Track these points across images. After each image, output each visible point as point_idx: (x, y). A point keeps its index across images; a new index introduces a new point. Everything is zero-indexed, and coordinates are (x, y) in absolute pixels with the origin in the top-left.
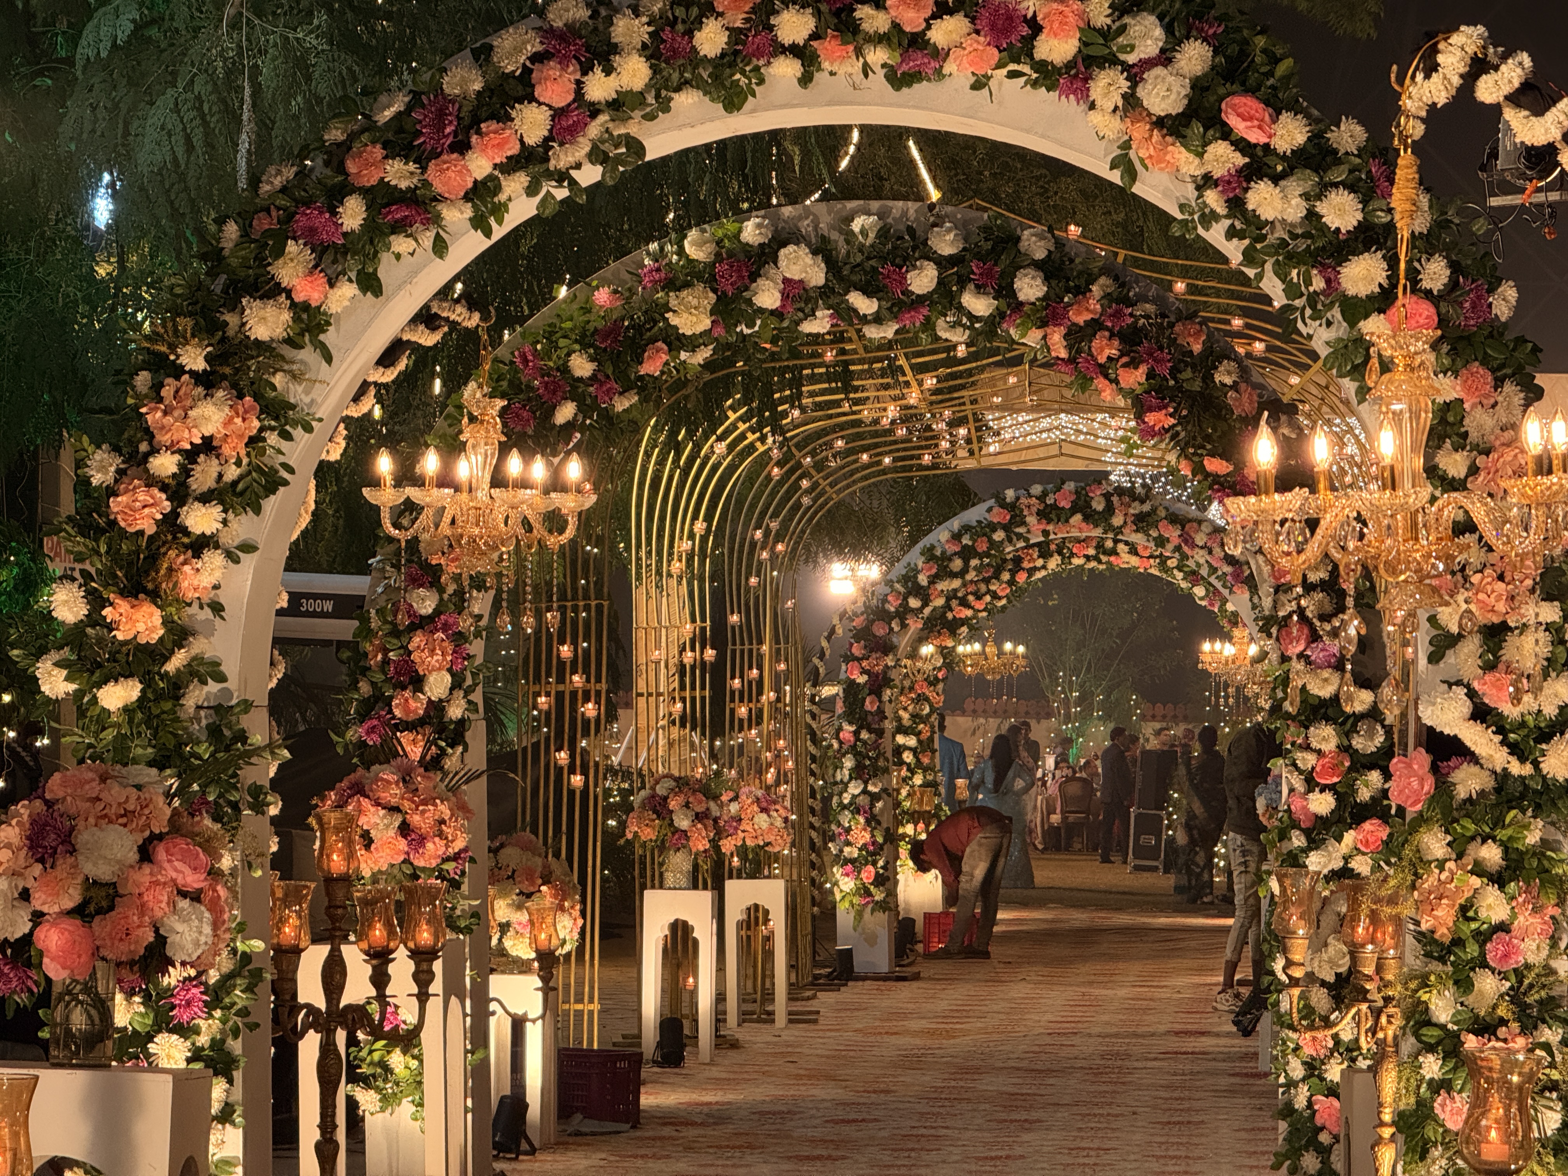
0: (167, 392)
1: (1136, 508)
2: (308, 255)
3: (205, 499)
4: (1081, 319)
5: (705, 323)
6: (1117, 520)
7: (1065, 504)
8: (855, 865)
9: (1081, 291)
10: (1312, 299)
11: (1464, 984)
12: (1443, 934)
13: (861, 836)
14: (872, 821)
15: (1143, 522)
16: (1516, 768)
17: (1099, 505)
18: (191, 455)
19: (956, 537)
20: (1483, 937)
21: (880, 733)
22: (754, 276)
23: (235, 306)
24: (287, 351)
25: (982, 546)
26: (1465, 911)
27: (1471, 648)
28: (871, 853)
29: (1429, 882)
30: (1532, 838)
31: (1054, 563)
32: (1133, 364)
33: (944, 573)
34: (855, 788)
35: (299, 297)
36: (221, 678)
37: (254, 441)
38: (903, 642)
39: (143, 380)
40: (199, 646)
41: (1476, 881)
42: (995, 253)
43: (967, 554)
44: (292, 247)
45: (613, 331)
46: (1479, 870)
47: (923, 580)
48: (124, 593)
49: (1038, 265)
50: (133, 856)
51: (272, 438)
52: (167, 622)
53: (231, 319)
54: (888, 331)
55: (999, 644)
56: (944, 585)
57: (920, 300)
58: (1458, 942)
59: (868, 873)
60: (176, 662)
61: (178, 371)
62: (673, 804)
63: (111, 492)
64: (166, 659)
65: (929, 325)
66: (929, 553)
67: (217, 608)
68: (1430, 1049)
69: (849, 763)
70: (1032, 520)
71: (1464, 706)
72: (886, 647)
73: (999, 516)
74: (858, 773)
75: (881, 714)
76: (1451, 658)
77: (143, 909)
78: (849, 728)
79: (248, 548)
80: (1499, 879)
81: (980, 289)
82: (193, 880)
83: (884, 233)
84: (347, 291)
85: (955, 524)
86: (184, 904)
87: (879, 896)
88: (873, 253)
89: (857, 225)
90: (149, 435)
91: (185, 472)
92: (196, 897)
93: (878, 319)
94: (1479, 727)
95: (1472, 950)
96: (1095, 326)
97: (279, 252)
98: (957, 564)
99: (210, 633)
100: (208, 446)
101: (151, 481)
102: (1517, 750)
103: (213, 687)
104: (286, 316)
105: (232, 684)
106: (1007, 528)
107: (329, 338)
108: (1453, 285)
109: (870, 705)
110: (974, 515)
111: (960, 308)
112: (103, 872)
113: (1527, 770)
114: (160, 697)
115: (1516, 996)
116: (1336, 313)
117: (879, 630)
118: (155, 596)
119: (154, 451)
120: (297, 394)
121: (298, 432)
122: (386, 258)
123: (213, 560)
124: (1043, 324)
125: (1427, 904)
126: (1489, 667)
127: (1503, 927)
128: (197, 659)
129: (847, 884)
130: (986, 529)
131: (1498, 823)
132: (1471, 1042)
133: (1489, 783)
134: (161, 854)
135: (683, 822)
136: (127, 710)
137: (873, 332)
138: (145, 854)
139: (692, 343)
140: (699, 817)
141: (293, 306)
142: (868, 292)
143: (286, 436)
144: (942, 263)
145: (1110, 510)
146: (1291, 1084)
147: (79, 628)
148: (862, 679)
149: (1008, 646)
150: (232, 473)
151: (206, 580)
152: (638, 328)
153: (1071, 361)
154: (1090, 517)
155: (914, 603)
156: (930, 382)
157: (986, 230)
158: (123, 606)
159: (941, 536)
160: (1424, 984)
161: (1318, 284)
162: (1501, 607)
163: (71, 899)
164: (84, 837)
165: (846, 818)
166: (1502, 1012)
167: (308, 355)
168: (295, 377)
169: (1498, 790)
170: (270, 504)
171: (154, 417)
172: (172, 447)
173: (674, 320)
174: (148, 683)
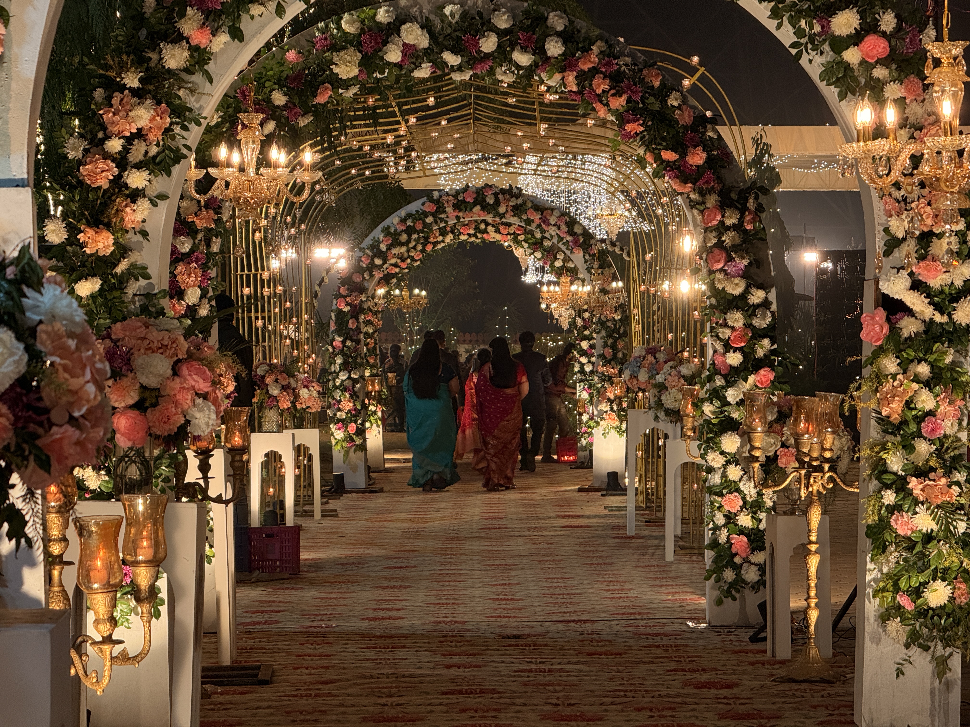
0: (115, 101)
1: (513, 202)
2: (200, 16)
3: (138, 166)
4: (586, 67)
5: (355, 71)
6: (502, 210)
7: (470, 200)
8: (344, 422)
9: (587, 50)
10: (812, 39)
11: (909, 448)
12: (895, 418)
13: (347, 405)
14: (354, 396)
15: (518, 210)
16: (939, 318)
17: (490, 200)
18: (129, 140)
19: (403, 221)
20: (919, 420)
21: (358, 342)
22: (385, 43)
23: (155, 47)
24: (185, 76)
25: (419, 226)
26: (909, 405)
27: (910, 246)
28: (354, 416)
29: (887, 387)
30: (948, 360)
31: (449, 238)
32: (618, 94)
33: (396, 243)
34: (343, 376)
35: (194, 42)
36: (147, 277)
37: (168, 131)
38: (370, 286)
39: (99, 94)
40: (135, 257)
41: (915, 386)
42: (532, 28)
43: (410, 231)
44: (190, 11)
45: (298, 76)
46: (917, 379)
47: (383, 247)
48: (89, 225)
49: (559, 34)
50: (170, 372)
51: (177, 129)
52: (116, 243)
53: (154, 56)
54: (466, 76)
55: (410, 290)
56: (395, 251)
57: (487, 56)
58: (904, 422)
59: (352, 428)
60: (122, 267)
61: (122, 88)
62: (268, 380)
63: (80, 163)
64: (116, 265)
65: (491, 72)
66: (387, 231)
67: (144, 234)
68: (888, 487)
69: (339, 360)
70: (449, 210)
71: (908, 282)
72: (362, 290)
73: (430, 207)
74: (345, 366)
75: (358, 330)
76: (896, 253)
77: (177, 404)
78: (338, 339)
79: (163, 197)
80: (928, 384)
81: (524, 50)
82: (204, 386)
83: (464, 15)
84: (223, 38)
85: (403, 212)
86: (199, 401)
87: (358, 442)
88: (458, 27)
89: (448, 10)
90: (103, 127)
91: (126, 150)
92: (205, 396)
93: (459, 69)
94: (916, 294)
95: (913, 427)
96: (594, 71)
97: (182, 15)
98: (404, 237)
99: (140, 250)
100: (140, 134)
101: (107, 156)
102: (939, 308)
103: (143, 282)
104: (186, 54)
105: (154, 280)
106: (434, 215)
107: (211, 67)
108: (898, 29)
109: (352, 324)
110: (414, 207)
111: (511, 61)
112: (152, 382)
113: (945, 319)
114: (112, 288)
115: (939, 453)
116: (826, 47)
117: (357, 279)
118: (108, 226)
119: (108, 137)
120: (191, 101)
121: (192, 126)
122: (245, 17)
123: (143, 205)
124: (562, 70)
125: (885, 401)
126: (922, 258)
127: (931, 413)
128: (133, 266)
129: (339, 435)
130: (421, 215)
131: (928, 351)
132: (914, 483)
133: (921, 328)
134: (185, 371)
135: (275, 391)
136: (92, 296)
137: (457, 77)
138: (176, 372)
139: (346, 84)
140: (284, 388)
141: (190, 48)
142: (455, 52)
143: (185, 128)
144: (500, 33)
145: (497, 203)
146: (716, 528)
147: (62, 246)
148: (346, 309)
149: (416, 291)
150: (154, 150)
151: (139, 217)
152: (314, 75)
153: (580, 93)
154: (485, 207)
155: (378, 262)
156: (413, 120)
157: (526, 13)
158: (91, 232)
159: (394, 220)
160: (884, 448)
161: (817, 28)
162: (929, 222)
163: (133, 398)
164: (139, 360)
165: (338, 395)
166: (932, 463)
167: (198, 78)
168: (192, 91)
169: (926, 332)
170: (176, 169)
171: (108, 117)
172: (119, 135)
173: (336, 70)
174: (105, 281)
